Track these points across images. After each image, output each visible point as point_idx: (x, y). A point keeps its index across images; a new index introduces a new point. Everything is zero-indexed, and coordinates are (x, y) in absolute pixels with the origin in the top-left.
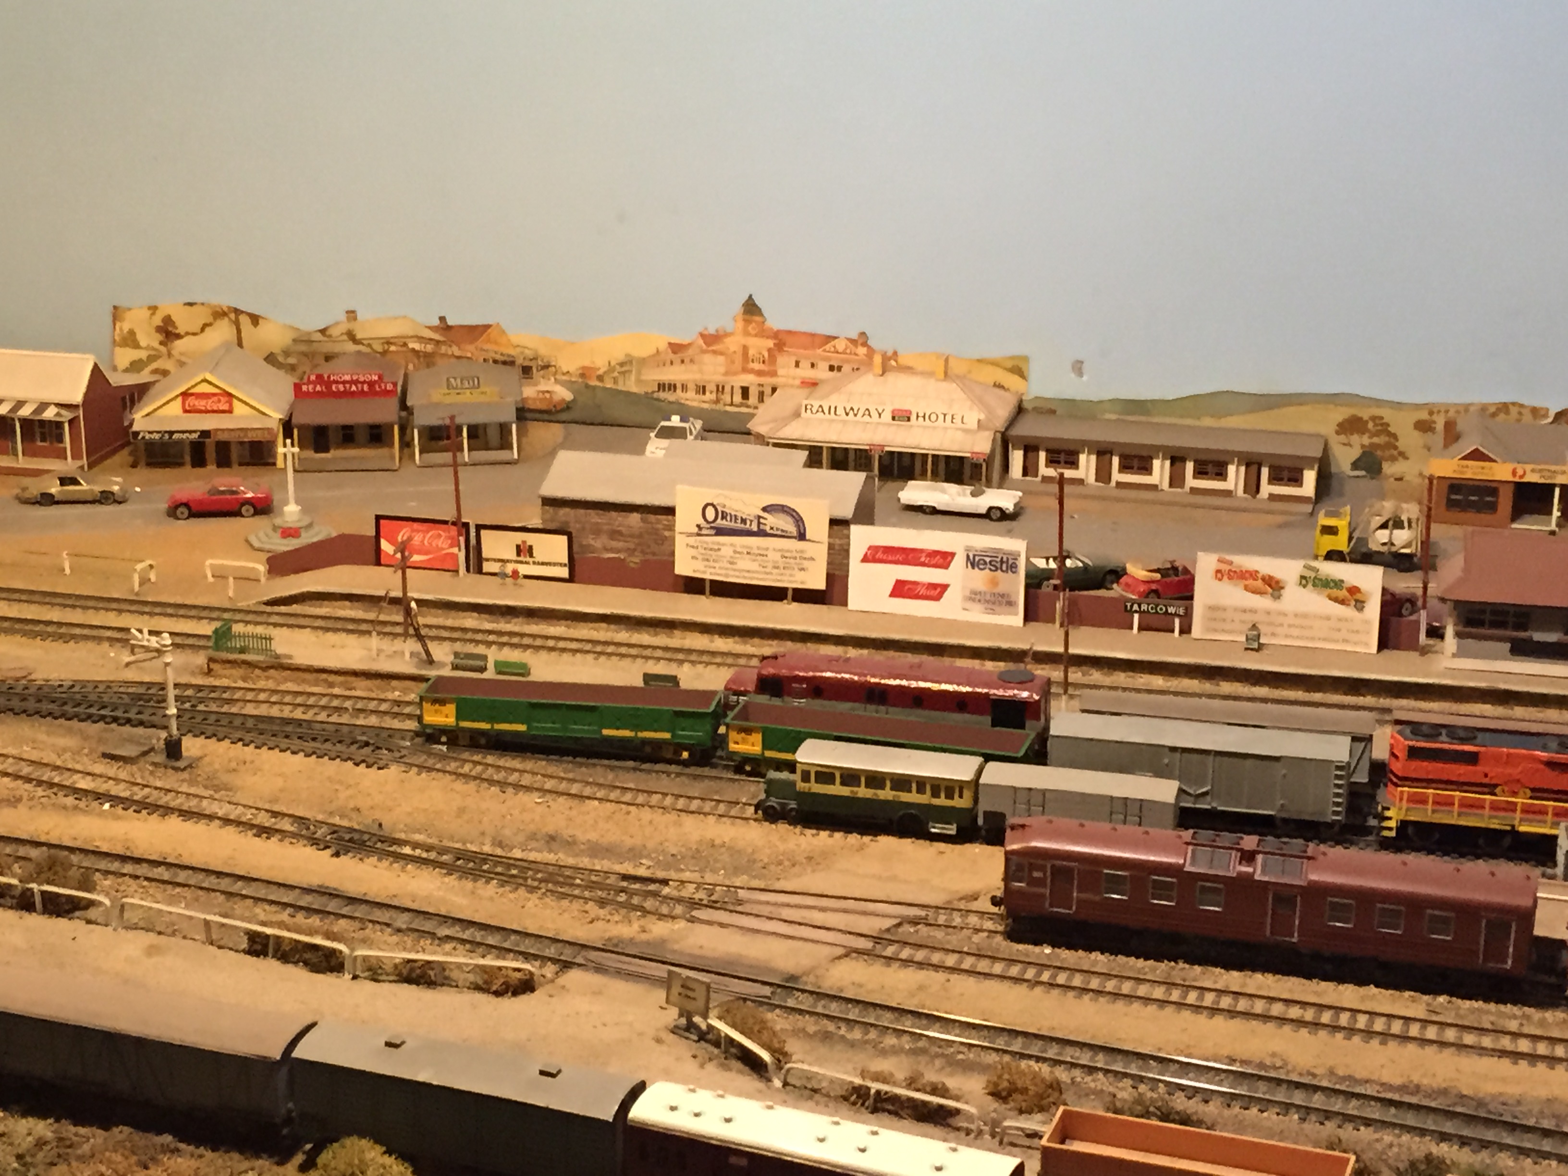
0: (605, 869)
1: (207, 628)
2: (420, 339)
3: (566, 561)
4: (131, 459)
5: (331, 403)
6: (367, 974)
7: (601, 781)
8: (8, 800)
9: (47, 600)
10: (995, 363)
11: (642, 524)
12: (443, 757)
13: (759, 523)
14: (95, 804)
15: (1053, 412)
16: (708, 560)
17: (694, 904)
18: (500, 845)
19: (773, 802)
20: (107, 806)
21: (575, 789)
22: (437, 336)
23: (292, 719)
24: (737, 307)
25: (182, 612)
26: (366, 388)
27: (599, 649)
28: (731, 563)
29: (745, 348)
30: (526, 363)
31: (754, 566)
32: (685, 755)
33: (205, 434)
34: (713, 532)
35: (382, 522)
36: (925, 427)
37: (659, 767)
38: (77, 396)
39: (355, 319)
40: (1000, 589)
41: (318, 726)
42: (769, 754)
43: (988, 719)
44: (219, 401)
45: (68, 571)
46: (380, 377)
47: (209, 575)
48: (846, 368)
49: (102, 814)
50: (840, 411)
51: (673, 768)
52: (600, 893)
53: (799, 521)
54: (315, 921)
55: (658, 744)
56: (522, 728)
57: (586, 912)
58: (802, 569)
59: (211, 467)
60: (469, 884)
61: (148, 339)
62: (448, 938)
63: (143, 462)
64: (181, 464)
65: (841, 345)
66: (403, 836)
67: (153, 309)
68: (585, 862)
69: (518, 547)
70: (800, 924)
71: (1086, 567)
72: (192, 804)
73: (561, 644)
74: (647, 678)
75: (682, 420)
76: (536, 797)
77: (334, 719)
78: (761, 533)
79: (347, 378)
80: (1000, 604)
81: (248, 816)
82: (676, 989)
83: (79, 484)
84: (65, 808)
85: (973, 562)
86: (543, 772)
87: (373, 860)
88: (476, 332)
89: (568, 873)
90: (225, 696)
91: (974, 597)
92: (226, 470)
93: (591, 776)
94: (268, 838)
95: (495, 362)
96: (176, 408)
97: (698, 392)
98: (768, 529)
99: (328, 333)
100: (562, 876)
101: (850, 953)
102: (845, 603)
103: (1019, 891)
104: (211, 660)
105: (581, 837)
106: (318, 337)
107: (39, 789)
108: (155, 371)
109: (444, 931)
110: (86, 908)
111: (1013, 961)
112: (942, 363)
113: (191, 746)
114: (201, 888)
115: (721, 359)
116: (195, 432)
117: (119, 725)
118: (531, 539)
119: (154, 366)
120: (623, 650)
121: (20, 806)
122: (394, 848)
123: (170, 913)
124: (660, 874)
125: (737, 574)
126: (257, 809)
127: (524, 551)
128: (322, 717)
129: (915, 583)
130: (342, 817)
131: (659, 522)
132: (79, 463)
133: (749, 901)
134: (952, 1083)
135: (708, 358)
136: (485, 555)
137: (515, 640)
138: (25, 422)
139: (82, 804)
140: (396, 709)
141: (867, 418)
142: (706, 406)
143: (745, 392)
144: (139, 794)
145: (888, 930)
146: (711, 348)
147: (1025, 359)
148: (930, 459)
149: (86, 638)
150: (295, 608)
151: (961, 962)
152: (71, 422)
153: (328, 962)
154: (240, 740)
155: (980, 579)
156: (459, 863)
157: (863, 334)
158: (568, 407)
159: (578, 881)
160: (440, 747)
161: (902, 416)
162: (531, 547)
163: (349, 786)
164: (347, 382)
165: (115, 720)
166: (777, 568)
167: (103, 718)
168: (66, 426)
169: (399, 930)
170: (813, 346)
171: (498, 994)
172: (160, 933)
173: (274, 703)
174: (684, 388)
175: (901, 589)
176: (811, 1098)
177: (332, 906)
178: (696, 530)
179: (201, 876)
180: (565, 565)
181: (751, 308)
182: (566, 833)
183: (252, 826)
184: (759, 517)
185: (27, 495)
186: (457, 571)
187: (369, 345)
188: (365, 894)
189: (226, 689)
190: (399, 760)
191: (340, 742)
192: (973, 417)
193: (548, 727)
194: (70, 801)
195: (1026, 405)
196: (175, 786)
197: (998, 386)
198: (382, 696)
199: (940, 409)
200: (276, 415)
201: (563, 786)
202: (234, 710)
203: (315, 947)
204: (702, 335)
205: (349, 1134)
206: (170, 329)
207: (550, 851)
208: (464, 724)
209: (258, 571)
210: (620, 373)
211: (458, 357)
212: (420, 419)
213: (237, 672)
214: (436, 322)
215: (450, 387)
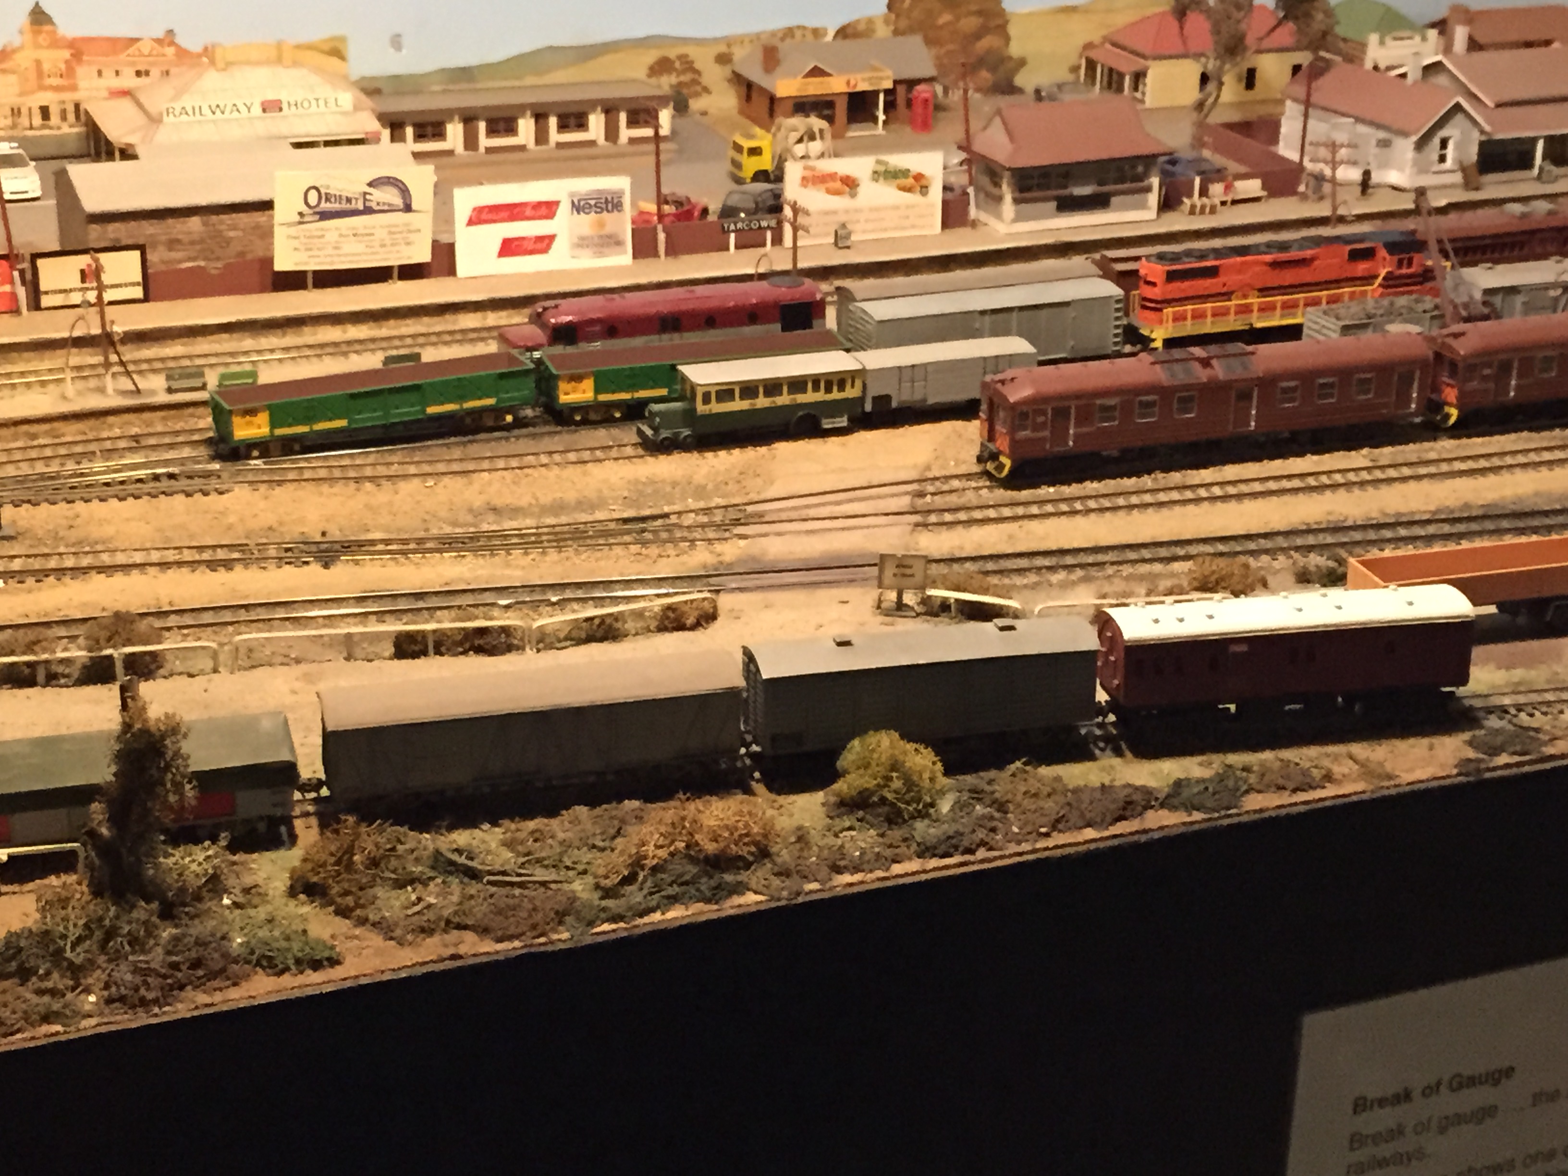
3: (139, 278)
6: (547, 644)
10: (310, 47)
11: (202, 229)
13: (365, 200)
16: (310, 249)
17: (721, 526)
19: (667, 433)
28: (336, 248)
29: (38, 63)
34: (318, 217)
40: (608, 229)
42: (602, 398)
43: (778, 326)
48: (155, 72)
50: (206, 111)
52: (624, 538)
53: (404, 191)
55: (481, 413)
56: (342, 423)
58: (408, 244)
65: (146, 47)
68: (564, 519)
69: (83, 272)
78: (368, 211)
80: (608, 245)
82: (891, 571)
85: (578, 207)
91: (582, 243)
98: (374, 205)
100: (566, 533)
102: (451, 271)
118: (97, 260)
124: (647, 513)
125: (342, 259)
127: (91, 275)
129: (523, 239)
136: (44, 286)
141: (236, 114)
142: (2, 133)
143: (45, 112)
145: (914, 505)
147: (343, 39)
153: (504, 643)
155: (586, 222)
157: (169, 32)
161: (271, 107)
163: (223, 514)
166: (384, 246)
169: (508, 607)
170: (115, 52)
175: (509, 248)
178: (297, 218)
180: (138, 284)
181: (39, 17)
182: (499, 502)
184: (365, 194)
186: (20, 311)
190: (232, 482)
192: (343, 99)
193: (369, 418)
208: (279, 432)
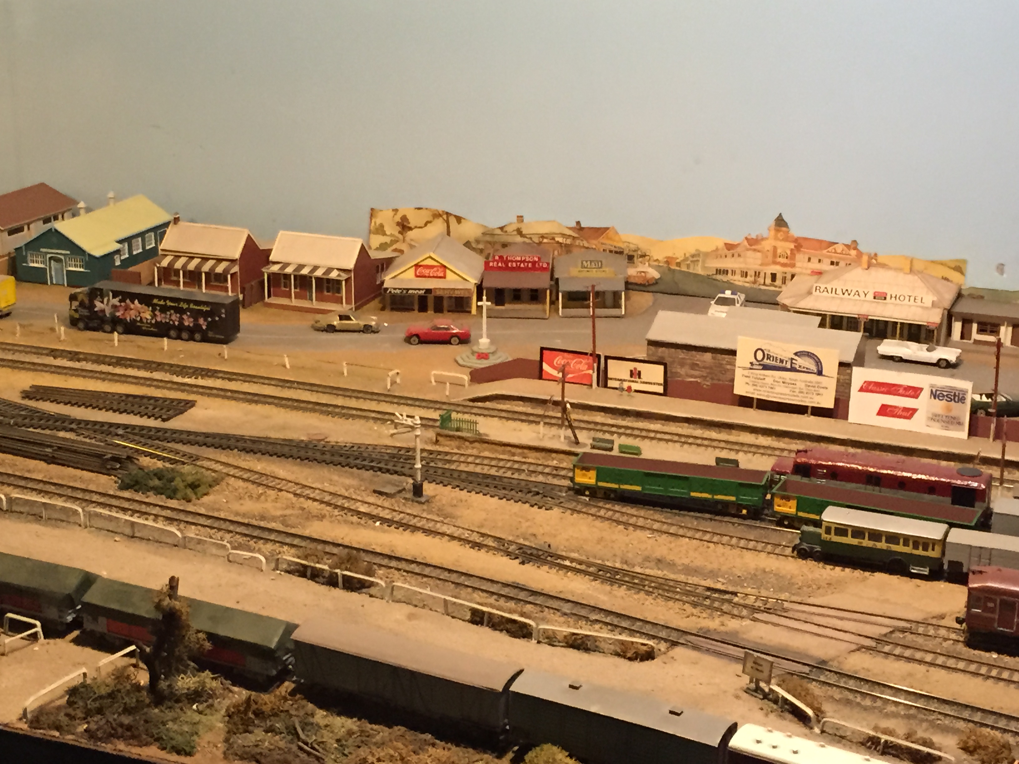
0: (695, 583)
1: (435, 415)
2: (563, 235)
3: (662, 381)
4: (381, 306)
5: (507, 274)
6: (546, 640)
7: (689, 526)
8: (317, 516)
9: (335, 392)
10: (942, 264)
11: (712, 361)
12: (587, 505)
13: (792, 363)
14: (370, 522)
15: (982, 297)
16: (756, 385)
17: (754, 609)
18: (626, 563)
19: (805, 546)
20: (378, 523)
21: (673, 530)
22: (573, 234)
23: (489, 475)
24: (772, 222)
25: (417, 403)
26: (530, 265)
27: (683, 440)
28: (772, 388)
29: (775, 248)
30: (631, 253)
31: (787, 391)
32: (744, 512)
33: (428, 291)
34: (761, 367)
35: (544, 351)
36: (897, 305)
37: (726, 519)
38: (350, 264)
39: (522, 221)
40: (954, 413)
41: (505, 480)
42: (801, 514)
43: (948, 500)
44: (438, 271)
45: (346, 374)
46: (539, 258)
47: (433, 381)
48: (842, 264)
49: (375, 528)
50: (839, 292)
51: (735, 520)
52: (693, 598)
53: (818, 362)
54: (511, 605)
55: (726, 504)
56: (638, 488)
57: (685, 610)
58: (818, 394)
59: (430, 312)
60: (607, 588)
61: (391, 230)
62: (597, 621)
63: (388, 307)
64: (412, 310)
65: (839, 248)
66: (564, 554)
67: (396, 211)
68: (682, 578)
69: (631, 371)
70: (826, 627)
71: (1008, 402)
72: (430, 525)
73: (659, 436)
74: (718, 460)
75: (732, 294)
76: (648, 534)
77: (516, 476)
78: (793, 369)
79: (519, 259)
80: (952, 423)
81: (466, 535)
82: (749, 664)
83: (350, 319)
84: (352, 523)
85: (935, 395)
86: (652, 518)
87: (546, 568)
88: (599, 232)
89: (671, 583)
90: (447, 458)
91: (935, 418)
92: (440, 314)
93: (682, 522)
94: (479, 550)
95: (611, 251)
96: (410, 274)
97: (742, 276)
98: (797, 367)
99: (505, 229)
100: (667, 585)
101: (860, 648)
102: (846, 417)
103: (977, 615)
104: (438, 435)
105: (678, 562)
106: (499, 232)
107: (336, 511)
108: (395, 250)
109: (594, 617)
110: (369, 587)
111: (971, 662)
112: (909, 262)
113: (429, 489)
114: (440, 579)
115: (759, 255)
116: (422, 289)
117: (383, 472)
118: (640, 366)
119: (394, 247)
120: (699, 441)
121: (324, 520)
122: (559, 561)
123: (421, 593)
124: (731, 589)
125: (775, 395)
126: (471, 531)
127: (635, 374)
128: (509, 474)
129: (895, 407)
130: (525, 539)
131: (724, 359)
132: (349, 307)
133: (792, 610)
134: (937, 739)
135: (750, 253)
136: (610, 375)
137: (629, 432)
138: (318, 279)
139: (363, 522)
140: (555, 472)
141: (856, 297)
142: (747, 285)
143: (774, 277)
144: (397, 517)
145: (885, 635)
146: (753, 247)
147: (965, 262)
148: (899, 326)
149: (360, 417)
150: (488, 404)
151: (936, 659)
152: (347, 280)
153: (522, 631)
154: (458, 486)
155: (939, 406)
156: (601, 573)
157: (855, 242)
158: (657, 282)
159: (678, 590)
160: (584, 498)
161: (880, 296)
162: (640, 372)
163: (528, 520)
164: (518, 261)
165: (380, 469)
166: (802, 392)
167: (372, 468)
168: (344, 283)
169: (565, 614)
170: (821, 249)
171: (630, 659)
172: (416, 606)
173: (477, 464)
174: (734, 272)
175: (884, 411)
176: (839, 742)
177: (522, 595)
178: (749, 366)
179: (438, 571)
180: (661, 384)
181: (780, 222)
182: (670, 558)
183: (469, 542)
184: (792, 359)
185: (318, 325)
186: (591, 385)
187: (531, 238)
188: (542, 590)
189: (447, 453)
190: (559, 505)
191: (520, 491)
192: (929, 299)
193: (655, 489)
194: (355, 519)
195: (963, 292)
196: (420, 514)
197: (946, 279)
198: (546, 463)
199: (906, 292)
200: (473, 281)
201: (665, 527)
202: (453, 467)
203: (514, 621)
204: (746, 238)
205: (546, 742)
206: (405, 224)
207: (659, 569)
208: (601, 484)
209: (464, 380)
210: (692, 261)
211: (587, 248)
212: (564, 287)
213: (454, 443)
214: (574, 225)
215: (583, 267)
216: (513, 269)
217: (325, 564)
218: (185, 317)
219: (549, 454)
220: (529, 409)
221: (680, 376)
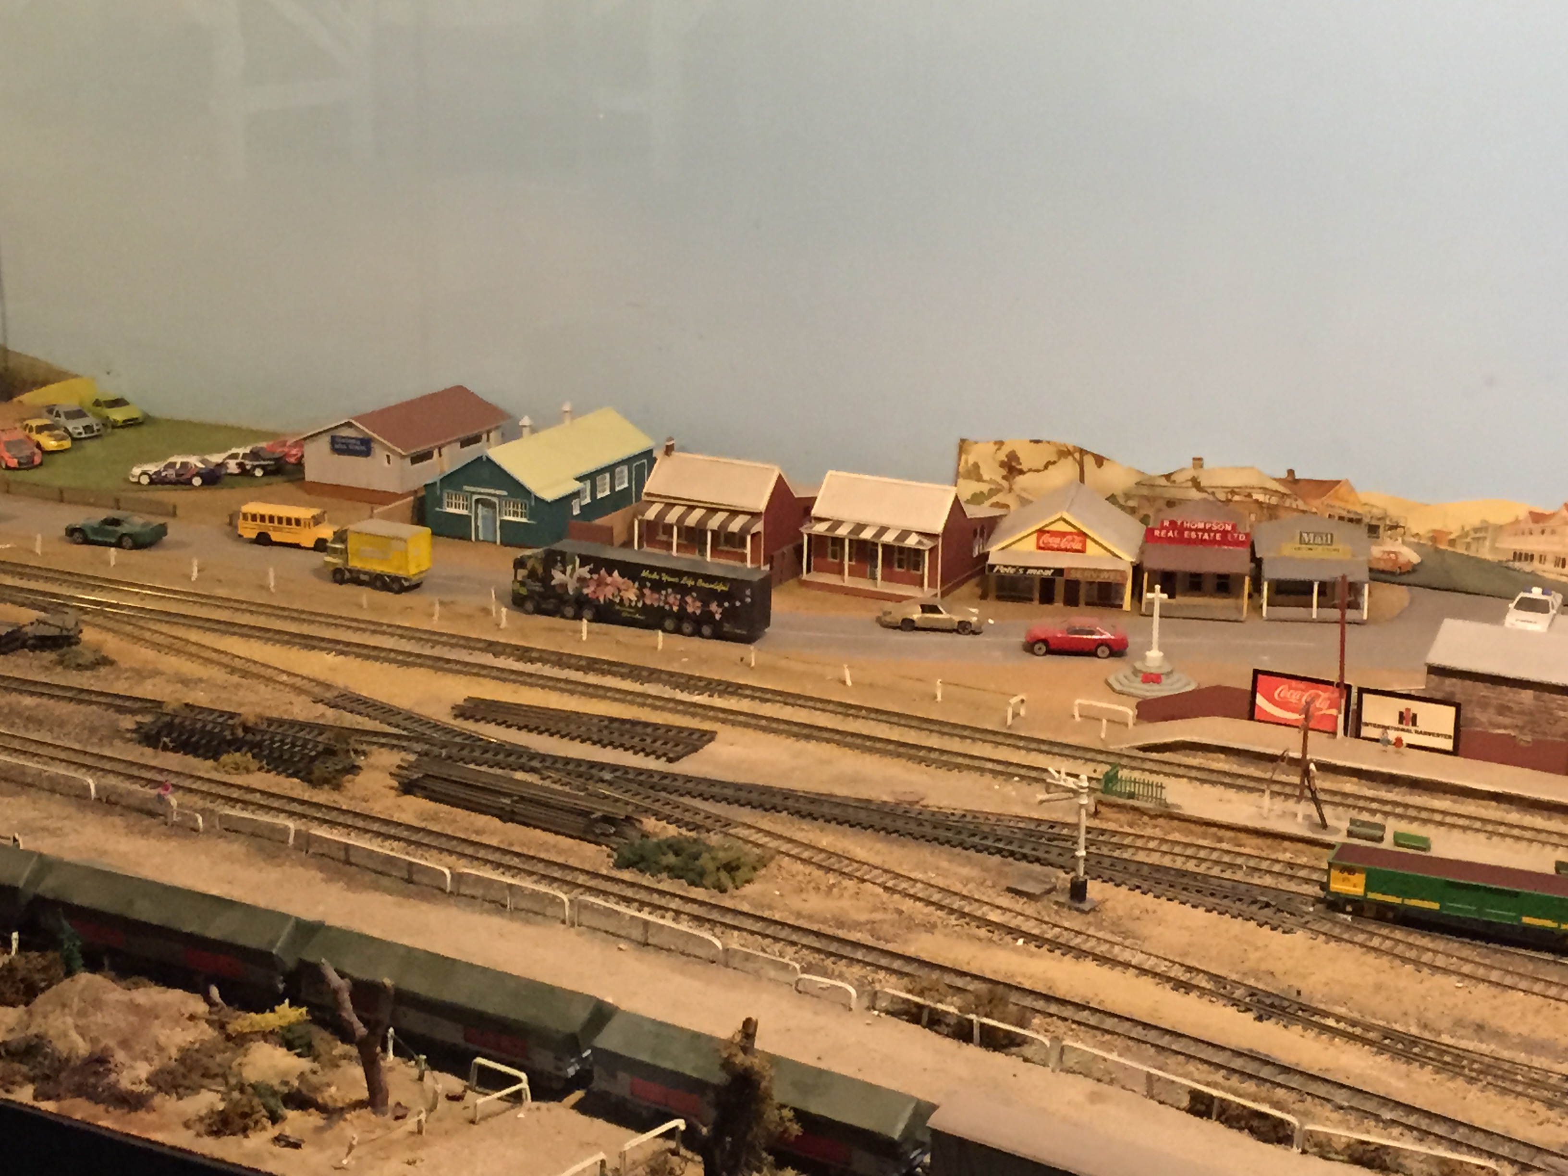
0: (1545, 1067)
2: (1265, 490)
3: (1452, 733)
4: (979, 591)
5: (1181, 549)
6: (1315, 1150)
7: (1521, 970)
8: (924, 925)
9: (925, 726)
11: (1533, 702)
12: (1348, 927)
14: (1008, 938)
18: (1425, 1026)
20: (1020, 942)
21: (1495, 976)
22: (1282, 489)
23: (1187, 871)
25: (1056, 750)
26: (1218, 537)
27: (1490, 828)
30: (1374, 522)
33: (1059, 572)
38: (938, 528)
39: (1201, 466)
41: (1213, 880)
44: (1073, 540)
45: (940, 698)
46: (1234, 527)
47: (1077, 715)
49: (1016, 950)
52: (1546, 1093)
54: (1250, 1086)
56: (1436, 906)
57: (1534, 1112)
59: (1059, 605)
60: (1403, 1067)
61: (992, 473)
62: (1393, 1122)
63: (992, 595)
64: (1031, 600)
66: (1322, 1006)
67: (1000, 444)
68: (1521, 1057)
69: (1401, 714)
72: (1102, 949)
73: (1448, 820)
74: (1559, 865)
75: (1543, 593)
76: (1454, 980)
77: (1227, 875)
79: (1201, 526)
81: (1162, 967)
83: (938, 611)
84: (980, 939)
86: (1458, 954)
87: (1298, 1029)
88: (1325, 487)
89: (1506, 1066)
90: (1114, 840)
92: (1074, 608)
93: (1510, 964)
94: (1187, 993)
95: (1341, 518)
96: (1030, 544)
97: (1557, 565)
99: (1173, 478)
100: (1500, 1069)
104: (1099, 802)
105: (1513, 1030)
106: (1163, 482)
107: (953, 917)
108: (996, 505)
109: (1387, 1115)
110: (1019, 1045)
113: (1095, 890)
114: (1130, 1038)
116: (1049, 569)
117: (1016, 859)
118: (1416, 707)
119: (994, 499)
120: (1516, 832)
121: (936, 932)
122: (1316, 1018)
123: (1105, 1060)
126: (1171, 961)
127: (1407, 719)
128: (1216, 871)
130: (1258, 979)
131: (1553, 701)
132: (933, 592)
136: (1365, 718)
137: (1399, 810)
138: (885, 546)
139: (996, 937)
140: (1289, 872)
144: (1050, 933)
149: (969, 768)
150: (1167, 756)
152: (933, 550)
153: (1277, 1133)
154: (1138, 887)
156: (1387, 1042)
158: (1414, 569)
159: (1519, 1078)
160: (1345, 916)
162: (1415, 716)
163: (1257, 949)
164: (1200, 530)
165: (1012, 854)
167: (999, 851)
168: (927, 554)
169: (1341, 1108)
172: (1099, 1080)
173: (1165, 853)
174: (1542, 559)
177: (1265, 1072)
179: (1128, 1025)
182: (1495, 1022)
183: (1169, 979)
185: (888, 619)
187: (1213, 494)
188: (1297, 1064)
189: (1114, 833)
190: (1304, 926)
191: (1240, 900)
193: (1463, 909)
194: (983, 932)
196: (1083, 929)
198: (1274, 857)
200: (1127, 558)
201: (1481, 972)
202: (1126, 856)
203: (1262, 1116)
206: (1014, 464)
207: (1481, 1041)
208: (1371, 896)
209: (1125, 715)
210: (1474, 539)
211: (1304, 512)
212: (1270, 572)
213: (1123, 817)
214: (1284, 475)
215: (1302, 541)
216: (1189, 541)
217: (952, 1004)
218: (689, 599)
219: (1278, 841)
220: (1235, 766)
221: (1481, 724)
